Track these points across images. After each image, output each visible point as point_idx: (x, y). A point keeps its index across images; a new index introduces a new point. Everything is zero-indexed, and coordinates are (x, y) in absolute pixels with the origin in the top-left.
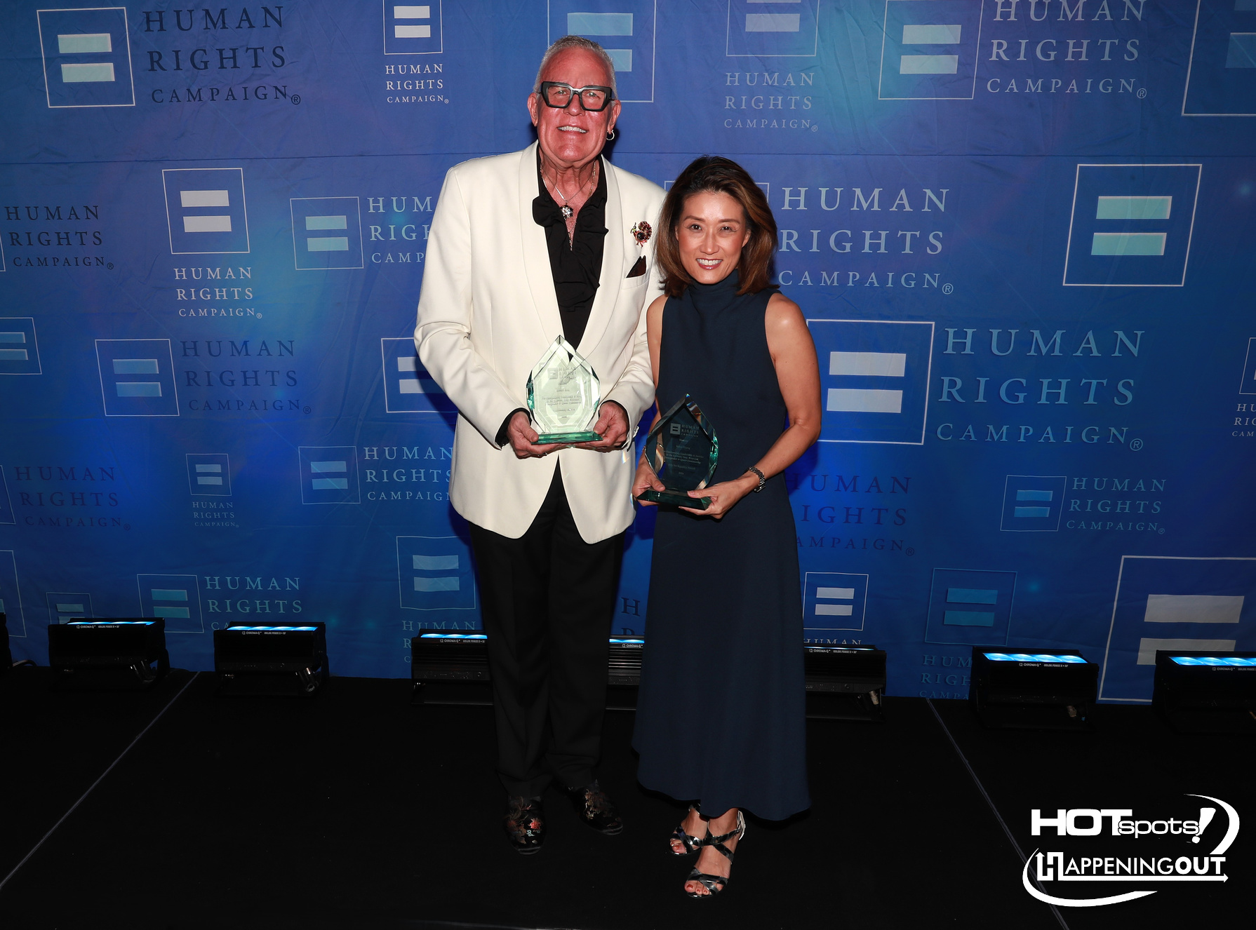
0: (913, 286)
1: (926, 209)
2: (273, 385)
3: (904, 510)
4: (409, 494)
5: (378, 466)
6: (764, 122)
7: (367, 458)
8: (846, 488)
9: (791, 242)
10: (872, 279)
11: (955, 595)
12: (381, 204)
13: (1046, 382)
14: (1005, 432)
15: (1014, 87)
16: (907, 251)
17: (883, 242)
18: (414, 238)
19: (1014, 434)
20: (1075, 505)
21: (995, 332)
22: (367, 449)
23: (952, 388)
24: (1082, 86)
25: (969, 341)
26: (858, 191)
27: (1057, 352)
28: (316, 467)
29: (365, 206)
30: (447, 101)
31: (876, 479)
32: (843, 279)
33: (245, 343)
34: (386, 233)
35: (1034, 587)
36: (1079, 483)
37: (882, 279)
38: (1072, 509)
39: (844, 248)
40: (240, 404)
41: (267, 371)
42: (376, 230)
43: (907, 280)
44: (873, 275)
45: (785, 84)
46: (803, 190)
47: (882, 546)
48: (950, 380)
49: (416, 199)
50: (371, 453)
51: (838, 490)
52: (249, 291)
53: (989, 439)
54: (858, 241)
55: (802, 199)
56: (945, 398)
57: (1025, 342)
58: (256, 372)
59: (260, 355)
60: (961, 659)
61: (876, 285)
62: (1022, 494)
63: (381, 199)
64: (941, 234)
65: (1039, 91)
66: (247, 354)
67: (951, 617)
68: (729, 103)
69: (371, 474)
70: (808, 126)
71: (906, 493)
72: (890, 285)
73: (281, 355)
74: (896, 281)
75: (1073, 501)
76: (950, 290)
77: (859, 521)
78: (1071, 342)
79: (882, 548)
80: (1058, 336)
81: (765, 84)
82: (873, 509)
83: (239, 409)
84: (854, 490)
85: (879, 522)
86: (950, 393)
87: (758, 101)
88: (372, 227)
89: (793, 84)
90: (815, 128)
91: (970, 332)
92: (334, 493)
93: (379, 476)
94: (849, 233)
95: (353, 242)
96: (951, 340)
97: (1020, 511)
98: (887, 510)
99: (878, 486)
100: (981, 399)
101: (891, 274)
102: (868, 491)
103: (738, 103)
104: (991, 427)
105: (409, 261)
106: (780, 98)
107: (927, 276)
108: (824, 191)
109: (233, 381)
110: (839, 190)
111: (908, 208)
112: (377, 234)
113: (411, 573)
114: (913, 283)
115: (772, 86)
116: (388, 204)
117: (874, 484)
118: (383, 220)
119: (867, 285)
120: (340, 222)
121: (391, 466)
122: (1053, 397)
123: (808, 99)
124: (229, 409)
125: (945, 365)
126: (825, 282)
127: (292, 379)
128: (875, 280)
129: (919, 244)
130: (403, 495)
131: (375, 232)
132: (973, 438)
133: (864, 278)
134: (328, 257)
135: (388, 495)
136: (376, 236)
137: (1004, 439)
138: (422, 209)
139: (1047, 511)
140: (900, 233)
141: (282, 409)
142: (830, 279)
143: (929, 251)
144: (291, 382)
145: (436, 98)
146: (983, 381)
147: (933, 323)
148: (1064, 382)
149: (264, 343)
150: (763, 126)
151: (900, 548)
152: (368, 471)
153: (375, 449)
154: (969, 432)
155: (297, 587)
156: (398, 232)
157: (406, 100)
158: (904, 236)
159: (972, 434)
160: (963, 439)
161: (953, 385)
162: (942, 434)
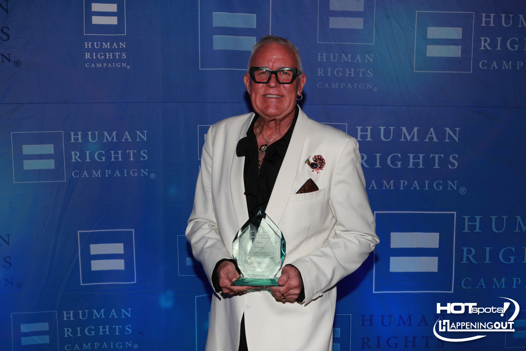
0: (441, 189)
1: (447, 140)
4: (97, 345)
6: (343, 85)
7: (65, 319)
8: (404, 324)
10: (414, 185)
12: (80, 137)
14: (503, 282)
15: (496, 65)
16: (437, 166)
17: (421, 161)
21: (494, 218)
22: (65, 313)
23: (468, 254)
25: (477, 224)
26: (404, 129)
28: (24, 328)
29: (68, 138)
30: (128, 67)
31: (423, 317)
32: (397, 185)
37: (422, 185)
39: (397, 165)
42: (76, 154)
43: (438, 185)
44: (416, 182)
45: (356, 61)
46: (369, 128)
48: (467, 249)
49: (106, 133)
50: (68, 315)
51: (399, 325)
53: (494, 287)
54: (405, 161)
55: (369, 133)
56: (465, 261)
57: (512, 224)
62: (517, 323)
63: (80, 133)
64: (457, 156)
65: (510, 68)
68: (320, 72)
69: (68, 331)
70: (371, 88)
72: (427, 188)
74: (431, 186)
76: (465, 191)
81: (343, 61)
84: (410, 325)
86: (468, 258)
87: (338, 72)
88: (73, 153)
89: (360, 61)
90: (375, 89)
91: (478, 218)
93: (75, 332)
94: (399, 155)
95: (58, 163)
96: (467, 223)
97: (516, 334)
100: (487, 261)
101: (427, 182)
102: (420, 325)
103: (326, 72)
104: (495, 280)
106: (353, 70)
107: (450, 182)
108: (382, 128)
110: (392, 128)
111: (435, 140)
114: (441, 187)
115: (347, 62)
116: (85, 137)
117: (423, 320)
118: (81, 148)
119: (412, 189)
120: (49, 149)
121: (83, 324)
123: (370, 71)
126: (387, 187)
127: (8, 263)
128: (417, 186)
129: (444, 162)
130: (93, 346)
131: (75, 156)
132: (484, 287)
133: (410, 185)
134: (40, 173)
135: (81, 346)
136: (75, 159)
137: (503, 287)
138: (110, 139)
140: (431, 155)
143: (450, 167)
144: (7, 265)
145: (121, 65)
146: (488, 249)
147: (455, 213)
152: (66, 329)
153: (72, 312)
156: (92, 156)
157: (99, 65)
158: (434, 157)
159: (483, 284)
160: (478, 287)
161: (469, 252)
162: (465, 285)
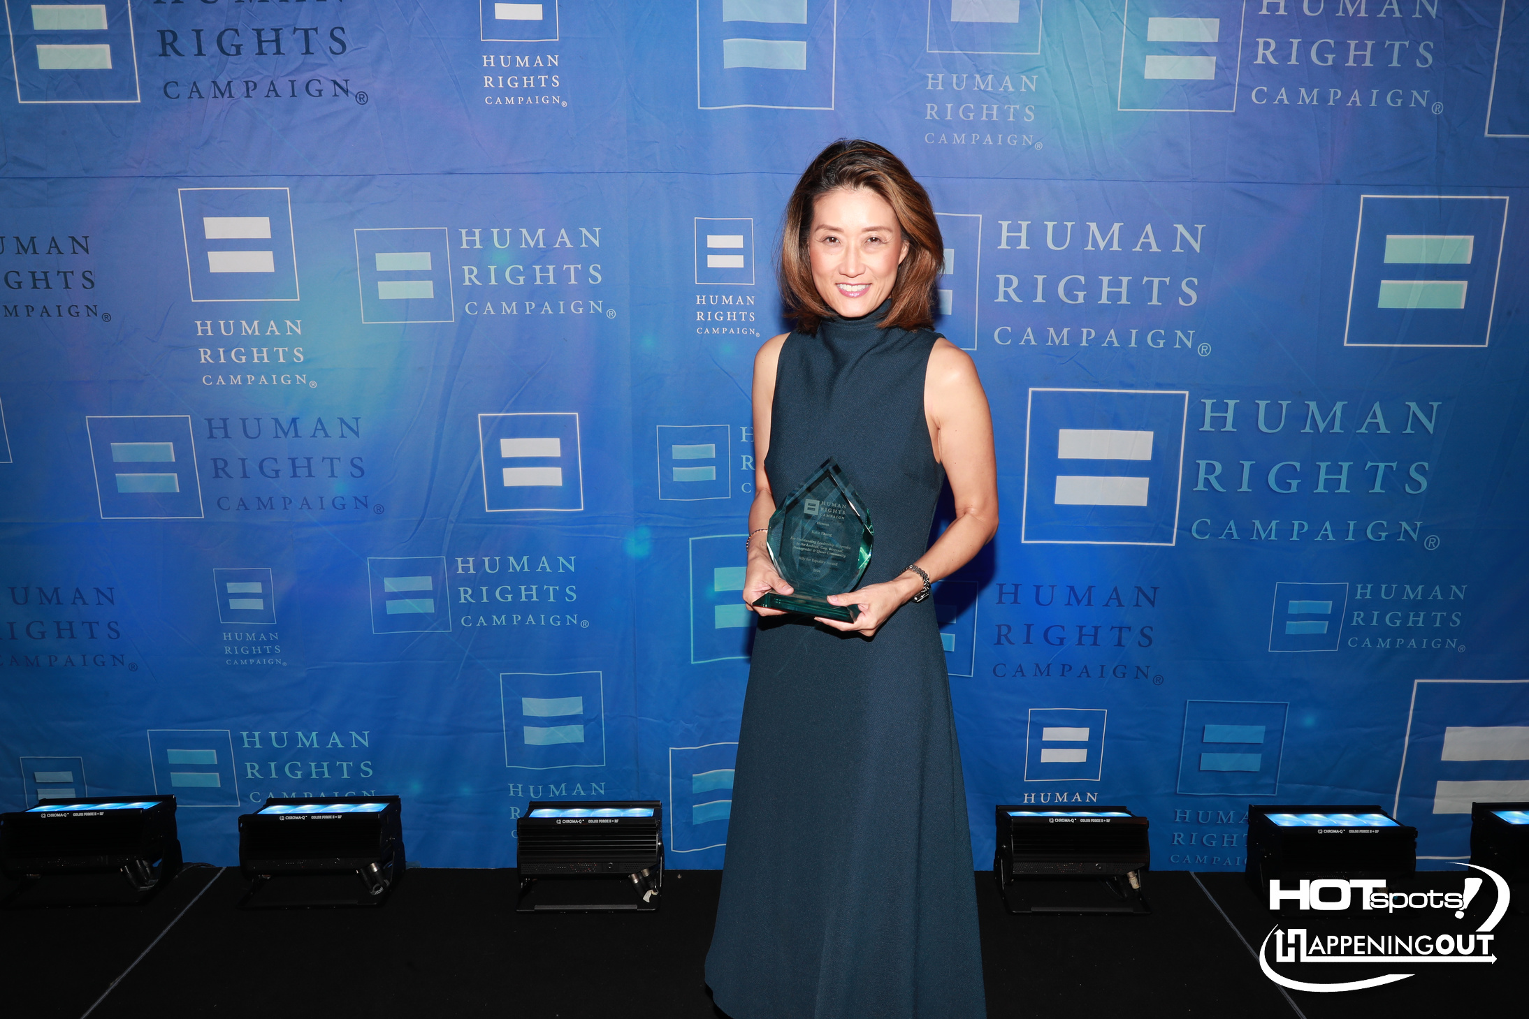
0: (1161, 346)
1: (1178, 249)
2: (333, 475)
3: (1151, 628)
4: (517, 618)
5: (474, 582)
6: (975, 137)
7: (460, 571)
8: (1079, 602)
9: (1010, 290)
10: (1111, 337)
11: (1214, 733)
12: (477, 238)
13: (1323, 466)
14: (1274, 528)
15: (1284, 97)
16: (1155, 302)
17: (1124, 290)
18: (522, 282)
19: (1284, 532)
20: (1358, 619)
21: (1262, 404)
22: (459, 560)
23: (1210, 474)
24: (1366, 99)
25: (1230, 415)
26: (1093, 226)
27: (1337, 429)
28: (391, 585)
29: (456, 239)
30: (564, 104)
31: (1116, 590)
32: (1075, 337)
33: (294, 421)
34: (483, 275)
35: (1309, 721)
36: (1363, 592)
37: (1124, 338)
38: (1354, 624)
39: (1076, 298)
40: (288, 501)
41: (324, 458)
42: (471, 272)
43: (1154, 339)
44: (1112, 332)
45: (1001, 89)
46: (1024, 224)
47: (1124, 674)
49: (525, 231)
50: (465, 565)
51: (1069, 604)
52: (298, 351)
53: (1254, 538)
54: (1093, 289)
55: (1023, 235)
56: (1201, 486)
57: (1299, 416)
58: (309, 459)
59: (314, 436)
60: (1221, 813)
61: (1116, 344)
62: (1295, 606)
63: (477, 231)
64: (1195, 280)
65: (1315, 103)
66: (297, 435)
67: (1210, 761)
68: (931, 112)
69: (466, 592)
70: (1030, 143)
71: (1153, 606)
72: (1133, 344)
73: (342, 436)
74: (1141, 340)
75: (1356, 613)
76: (1208, 351)
77: (1095, 643)
78: (1354, 415)
79: (1124, 677)
80: (1338, 408)
81: (976, 89)
82: (1113, 628)
83: (285, 508)
84: (1089, 604)
85: (1119, 644)
86: (1207, 480)
87: (967, 110)
88: (466, 268)
89: (1011, 89)
90: (1039, 146)
91: (1231, 403)
92: (416, 620)
93: (477, 594)
94: (1082, 278)
95: (440, 287)
97: (1292, 627)
98: (1129, 628)
99: (1118, 598)
100: (1245, 488)
101: (1134, 332)
102: (1107, 605)
103: (942, 113)
104: (1257, 523)
105: (515, 313)
106: (995, 107)
107: (1179, 333)
108: (1050, 225)
109: (277, 472)
110: (1069, 224)
111: (1155, 248)
112: (472, 277)
113: (519, 721)
114: (1162, 342)
115: (985, 91)
116: (486, 239)
117: (1114, 596)
118: (480, 259)
119: (1105, 345)
120: (422, 261)
121: (492, 582)
122: (1332, 484)
123: (1030, 109)
124: (272, 508)
125: (1201, 445)
126: (1053, 341)
127: (359, 469)
128: (1114, 339)
129: (1169, 292)
130: (509, 620)
131: (470, 275)
132: (1236, 537)
133: (1101, 336)
134: (407, 307)
135: (488, 620)
136: (470, 280)
137: (1273, 537)
138: (532, 244)
139: (1323, 627)
140: (1146, 279)
141: (344, 508)
142: (1059, 337)
143: (1181, 302)
144: (357, 472)
145: (551, 100)
147: (1187, 393)
148: (1345, 466)
149: (319, 420)
150: (973, 143)
151: (1146, 676)
152: (462, 589)
153: (471, 560)
154: (1230, 529)
155: (366, 744)
156: (500, 275)
157: (510, 101)
158: (1150, 283)
159: (1234, 531)
160: (1223, 537)
161: (1210, 470)
162: (1198, 532)
